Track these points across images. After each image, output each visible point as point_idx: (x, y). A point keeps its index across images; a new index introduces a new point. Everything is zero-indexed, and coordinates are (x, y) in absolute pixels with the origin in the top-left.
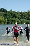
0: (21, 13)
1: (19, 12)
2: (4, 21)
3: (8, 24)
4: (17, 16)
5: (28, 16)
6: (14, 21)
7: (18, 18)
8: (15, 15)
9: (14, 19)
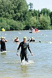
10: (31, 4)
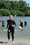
0: (11, 2)
1: (9, 1)
4: (7, 7)
5: (20, 6)
6: (3, 12)
7: (7, 9)
8: (3, 4)
9: (2, 10)
10: (28, 4)
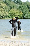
2: (18, 15)
3: (23, 18)
